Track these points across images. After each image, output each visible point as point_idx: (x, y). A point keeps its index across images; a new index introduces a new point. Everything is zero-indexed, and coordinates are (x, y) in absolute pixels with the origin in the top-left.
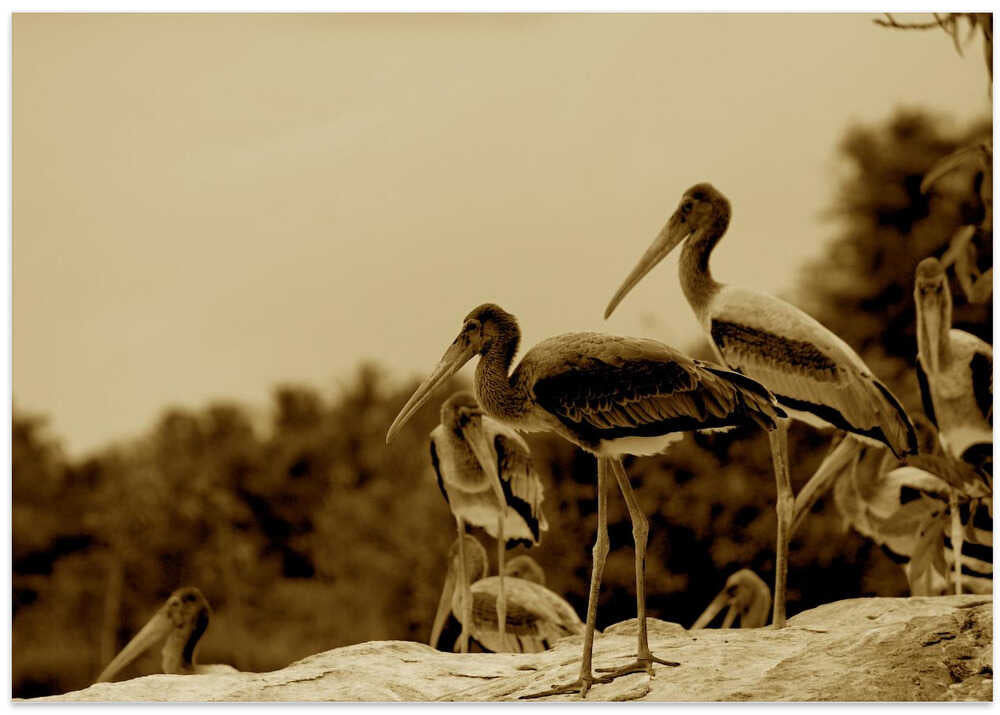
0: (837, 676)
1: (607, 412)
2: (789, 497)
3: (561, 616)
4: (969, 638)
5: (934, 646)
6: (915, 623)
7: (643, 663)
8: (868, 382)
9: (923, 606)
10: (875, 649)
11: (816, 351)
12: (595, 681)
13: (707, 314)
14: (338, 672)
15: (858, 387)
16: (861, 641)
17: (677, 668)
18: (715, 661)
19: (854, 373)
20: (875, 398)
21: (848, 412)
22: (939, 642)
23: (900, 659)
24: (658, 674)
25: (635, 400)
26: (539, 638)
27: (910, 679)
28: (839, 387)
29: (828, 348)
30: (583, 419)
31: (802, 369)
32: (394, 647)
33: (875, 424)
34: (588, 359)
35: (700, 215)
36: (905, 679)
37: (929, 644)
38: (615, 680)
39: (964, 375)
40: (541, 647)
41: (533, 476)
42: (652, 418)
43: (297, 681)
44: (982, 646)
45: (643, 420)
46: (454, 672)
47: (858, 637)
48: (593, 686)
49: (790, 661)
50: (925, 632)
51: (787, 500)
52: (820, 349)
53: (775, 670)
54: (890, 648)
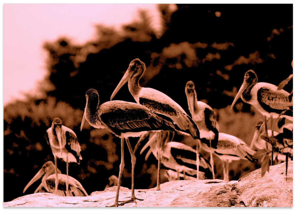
0: (193, 204)
1: (122, 125)
2: (162, 150)
3: (77, 185)
4: (234, 193)
5: (220, 195)
6: (213, 188)
7: (133, 200)
8: (185, 116)
9: (196, 183)
10: (202, 196)
11: (170, 107)
12: (119, 205)
13: (138, 97)
14: (30, 202)
15: (182, 118)
16: (197, 193)
17: (143, 201)
18: (154, 199)
19: (181, 113)
20: (188, 121)
21: (180, 125)
22: (221, 194)
23: (211, 199)
24: (138, 203)
25: (131, 121)
26: (71, 192)
27: (217, 205)
28: (177, 118)
29: (173, 106)
30: (115, 126)
31: (166, 112)
32: (45, 194)
33: (187, 128)
34: (118, 108)
35: (138, 68)
36: (215, 205)
37: (219, 194)
38: (125, 204)
39: (203, 114)
40: (72, 195)
41: (77, 143)
42: (136, 127)
43: (18, 205)
44: (239, 195)
45: (134, 127)
46: (64, 202)
47: (196, 192)
48: (119, 206)
49: (177, 199)
50: (217, 191)
51: (161, 151)
52: (171, 106)
53: (173, 202)
54: (207, 195)
